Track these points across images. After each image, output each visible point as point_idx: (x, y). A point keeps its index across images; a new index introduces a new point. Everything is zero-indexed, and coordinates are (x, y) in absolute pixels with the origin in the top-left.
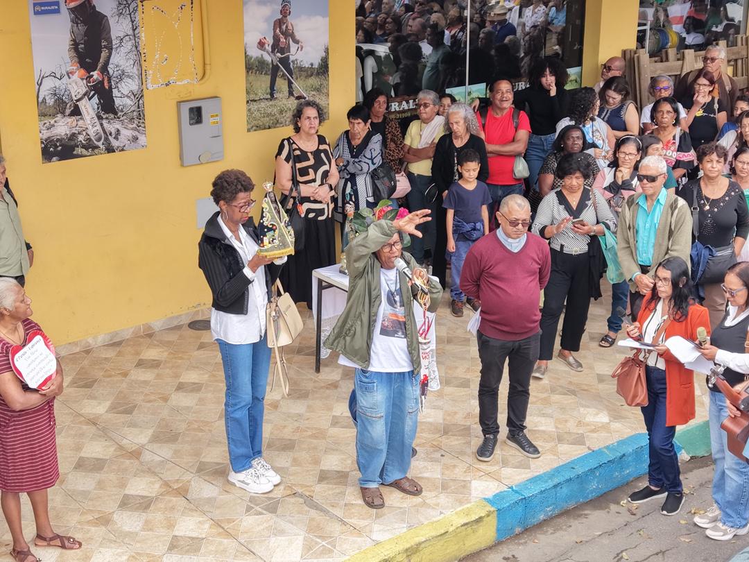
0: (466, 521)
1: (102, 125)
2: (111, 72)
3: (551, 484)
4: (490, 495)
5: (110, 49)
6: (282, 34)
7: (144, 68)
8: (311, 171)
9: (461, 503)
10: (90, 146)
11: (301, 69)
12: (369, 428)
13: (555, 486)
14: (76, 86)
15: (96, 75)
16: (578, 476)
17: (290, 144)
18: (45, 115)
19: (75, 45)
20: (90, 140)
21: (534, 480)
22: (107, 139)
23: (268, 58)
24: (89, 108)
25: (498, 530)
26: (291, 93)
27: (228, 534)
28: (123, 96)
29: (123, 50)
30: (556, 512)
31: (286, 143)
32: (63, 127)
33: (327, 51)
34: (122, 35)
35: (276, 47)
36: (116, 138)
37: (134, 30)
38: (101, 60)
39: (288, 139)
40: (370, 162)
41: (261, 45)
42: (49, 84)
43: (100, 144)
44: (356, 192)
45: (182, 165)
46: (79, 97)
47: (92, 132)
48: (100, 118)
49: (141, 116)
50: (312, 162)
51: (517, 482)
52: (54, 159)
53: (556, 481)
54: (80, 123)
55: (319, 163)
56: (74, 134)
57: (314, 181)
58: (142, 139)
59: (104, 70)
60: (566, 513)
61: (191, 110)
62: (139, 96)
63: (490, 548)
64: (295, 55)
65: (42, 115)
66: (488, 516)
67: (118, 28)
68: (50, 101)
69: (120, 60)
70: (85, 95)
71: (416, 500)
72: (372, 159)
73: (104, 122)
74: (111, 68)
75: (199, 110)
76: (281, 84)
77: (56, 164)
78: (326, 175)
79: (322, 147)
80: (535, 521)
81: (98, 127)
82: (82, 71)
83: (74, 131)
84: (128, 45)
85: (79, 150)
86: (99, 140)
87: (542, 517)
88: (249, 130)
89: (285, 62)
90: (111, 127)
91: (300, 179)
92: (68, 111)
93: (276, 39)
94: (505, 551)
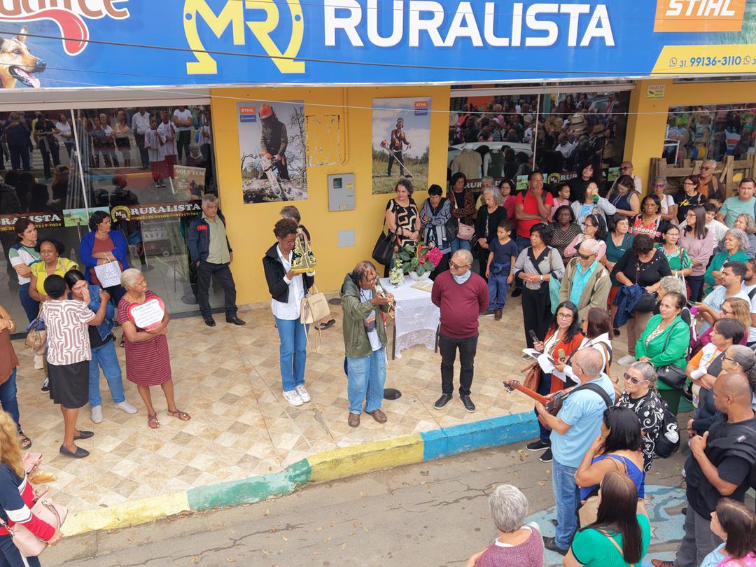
0: (399, 445)
1: (280, 185)
2: (286, 156)
3: (470, 431)
4: (425, 431)
5: (286, 143)
6: (397, 139)
7: (307, 155)
8: (406, 218)
9: (405, 432)
12: (355, 379)
13: (471, 433)
15: (277, 157)
16: (492, 429)
17: (395, 203)
18: (246, 178)
19: (265, 140)
20: (273, 193)
21: (459, 427)
22: (283, 193)
23: (387, 152)
24: (273, 175)
25: (425, 454)
26: (402, 173)
28: (293, 170)
29: (294, 144)
30: (473, 449)
31: (392, 201)
32: (256, 185)
34: (293, 135)
35: (393, 146)
36: (289, 193)
37: (302, 133)
38: (281, 149)
39: (393, 200)
40: (445, 218)
41: (383, 144)
43: (279, 195)
44: (435, 235)
45: (329, 211)
46: (266, 168)
49: (305, 181)
50: (406, 213)
51: (448, 426)
52: (251, 202)
53: (474, 430)
54: (267, 183)
55: (410, 214)
56: (263, 189)
57: (408, 224)
58: (305, 194)
59: (282, 154)
60: (480, 451)
61: (336, 180)
63: (418, 464)
64: (406, 151)
66: (417, 444)
67: (291, 131)
69: (292, 149)
70: (270, 167)
71: (380, 426)
72: (446, 216)
75: (340, 180)
76: (396, 168)
78: (414, 221)
79: (411, 205)
80: (455, 452)
81: (278, 186)
82: (269, 154)
83: (263, 187)
84: (297, 141)
85: (266, 198)
86: (278, 193)
87: (461, 451)
88: (373, 194)
89: (398, 155)
90: (286, 186)
91: (400, 223)
92: (260, 176)
93: (393, 141)
94: (425, 468)
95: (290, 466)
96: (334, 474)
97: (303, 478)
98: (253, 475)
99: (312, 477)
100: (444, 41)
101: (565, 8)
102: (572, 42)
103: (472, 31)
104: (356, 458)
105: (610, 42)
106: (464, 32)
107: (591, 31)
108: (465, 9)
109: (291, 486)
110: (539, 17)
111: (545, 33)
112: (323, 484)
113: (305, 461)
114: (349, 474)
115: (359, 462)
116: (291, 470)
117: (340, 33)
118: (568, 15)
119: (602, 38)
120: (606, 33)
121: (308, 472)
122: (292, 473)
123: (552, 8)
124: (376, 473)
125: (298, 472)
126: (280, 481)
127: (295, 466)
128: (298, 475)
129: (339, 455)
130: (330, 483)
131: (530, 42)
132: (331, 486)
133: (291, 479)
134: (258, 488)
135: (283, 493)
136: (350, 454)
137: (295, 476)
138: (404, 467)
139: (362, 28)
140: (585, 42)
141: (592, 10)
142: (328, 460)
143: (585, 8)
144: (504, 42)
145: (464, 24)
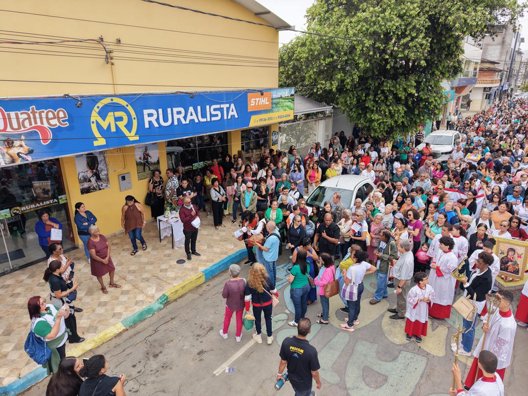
0: (197, 277)
4: (203, 270)
5: (98, 164)
6: (146, 156)
7: (108, 168)
9: (196, 273)
10: (94, 189)
11: (152, 163)
13: (219, 266)
14: (89, 174)
15: (94, 171)
16: (225, 263)
19: (88, 164)
21: (214, 265)
22: (99, 187)
23: (142, 162)
24: (93, 179)
25: (205, 279)
26: (150, 170)
27: (136, 288)
29: (102, 164)
30: (221, 272)
31: (152, 179)
32: (86, 185)
33: (159, 158)
34: (101, 160)
35: (144, 158)
36: (102, 186)
37: (104, 158)
38: (96, 167)
41: (140, 158)
42: (81, 175)
43: (97, 188)
45: (120, 191)
46: (90, 177)
47: (94, 186)
48: (96, 182)
49: (108, 180)
50: (158, 184)
51: (210, 266)
52: (84, 193)
54: (91, 183)
56: (89, 187)
57: (159, 188)
58: (109, 186)
59: (97, 169)
60: (223, 272)
61: (122, 177)
62: (107, 175)
63: (204, 283)
64: (150, 160)
65: (80, 183)
66: (203, 276)
67: (100, 158)
68: (82, 179)
69: (101, 166)
70: (92, 176)
73: (98, 183)
74: (99, 169)
75: (124, 177)
76: (147, 168)
77: (85, 195)
79: (161, 180)
80: (215, 275)
81: (96, 184)
82: (91, 171)
84: (103, 162)
85: (91, 191)
87: (217, 274)
88: (139, 180)
89: (147, 162)
92: (87, 181)
93: (144, 156)
94: (207, 284)
95: (159, 299)
96: (176, 297)
97: (165, 301)
98: (145, 307)
99: (168, 300)
100: (186, 121)
101: (222, 106)
102: (225, 118)
103: (194, 117)
104: (183, 288)
105: (236, 116)
106: (192, 118)
107: (231, 113)
108: (191, 109)
109: (162, 306)
110: (215, 110)
111: (217, 115)
112: (173, 301)
113: (164, 295)
114: (181, 294)
115: (184, 289)
116: (159, 300)
117: (150, 122)
118: (223, 108)
119: (234, 115)
120: (235, 113)
121: (167, 298)
122: (160, 301)
123: (218, 106)
124: (191, 291)
125: (163, 300)
126: (157, 306)
127: (161, 298)
128: (164, 301)
129: (176, 288)
130: (175, 300)
131: (213, 119)
132: (177, 301)
133: (161, 303)
134: (149, 311)
135: (160, 309)
136: (180, 287)
137: (162, 302)
138: (200, 286)
139: (158, 120)
140: (229, 117)
141: (230, 106)
142: (173, 291)
143: (228, 105)
144: (204, 120)
145: (191, 115)
